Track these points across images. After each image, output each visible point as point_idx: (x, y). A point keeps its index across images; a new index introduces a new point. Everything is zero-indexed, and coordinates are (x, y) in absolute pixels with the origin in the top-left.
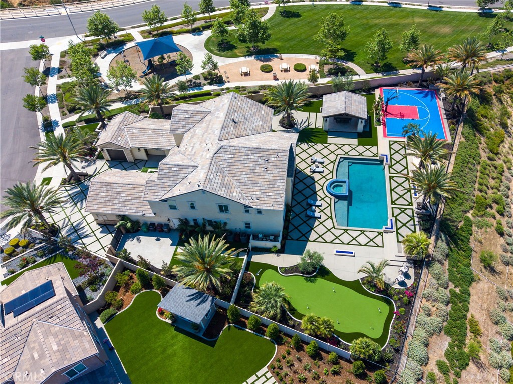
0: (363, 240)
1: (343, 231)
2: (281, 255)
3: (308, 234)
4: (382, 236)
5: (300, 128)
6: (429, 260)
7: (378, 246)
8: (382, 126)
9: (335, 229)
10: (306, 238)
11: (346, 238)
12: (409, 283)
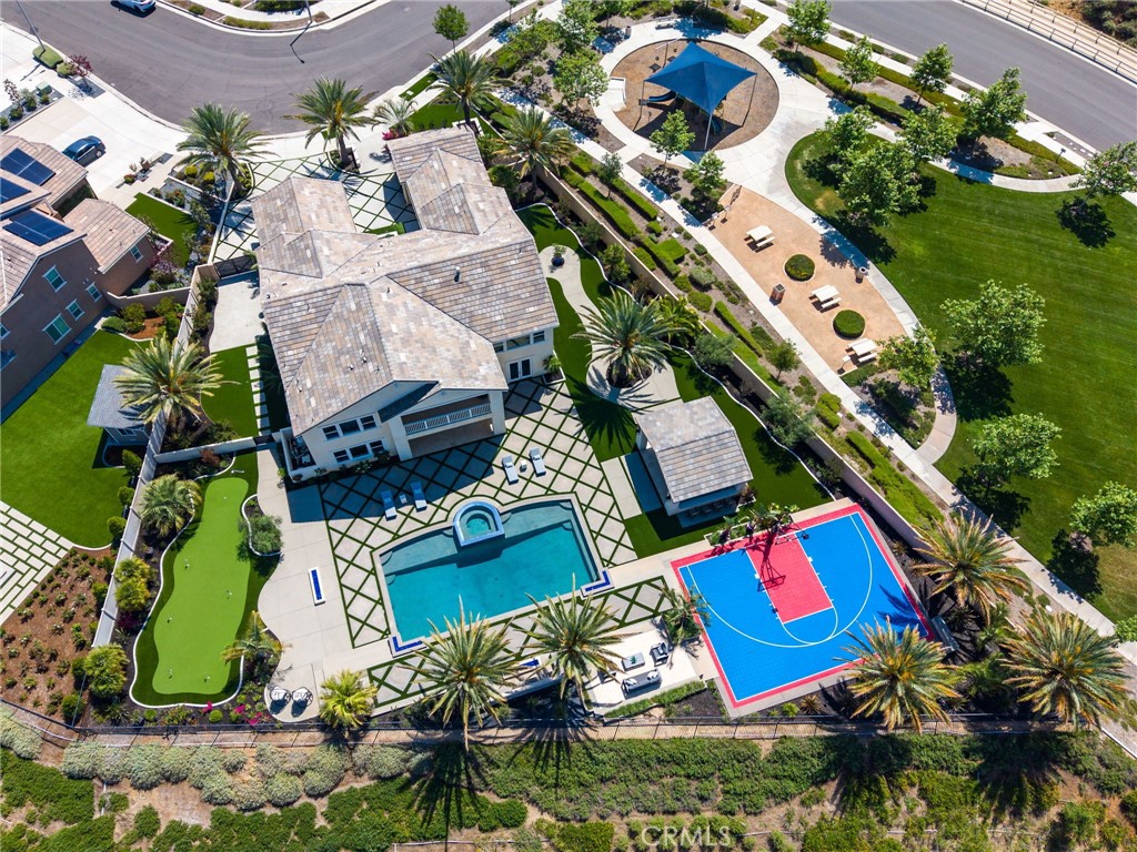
0: (360, 608)
1: (369, 567)
2: (284, 490)
3: (344, 513)
4: (382, 638)
5: (623, 400)
6: (346, 740)
7: (353, 639)
8: (713, 548)
9: (371, 553)
10: (333, 514)
11: (354, 578)
12: (285, 716)
